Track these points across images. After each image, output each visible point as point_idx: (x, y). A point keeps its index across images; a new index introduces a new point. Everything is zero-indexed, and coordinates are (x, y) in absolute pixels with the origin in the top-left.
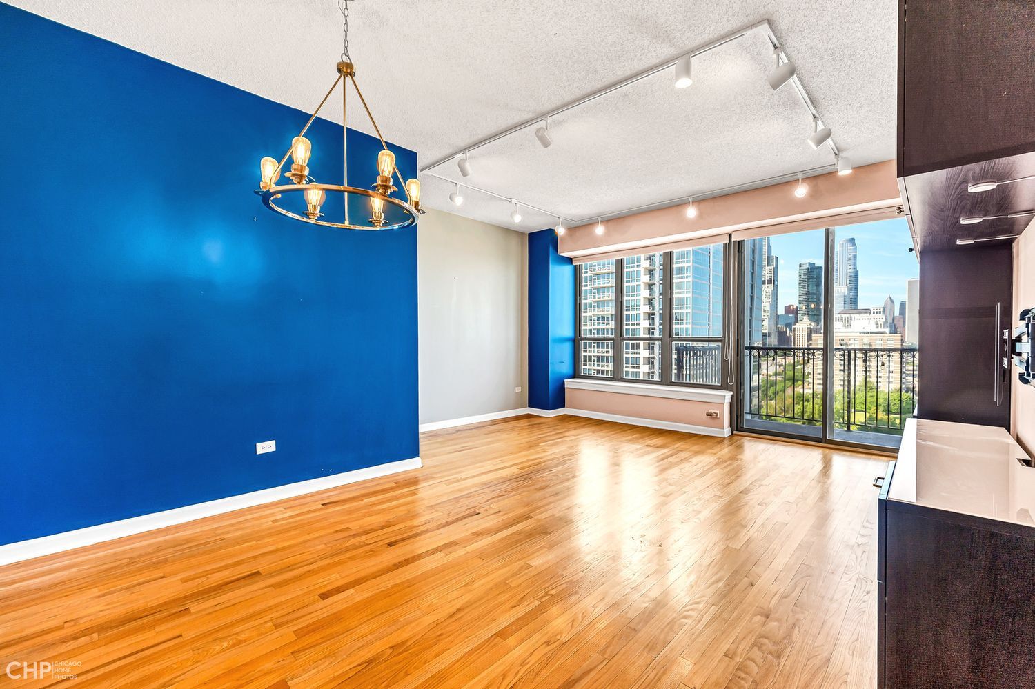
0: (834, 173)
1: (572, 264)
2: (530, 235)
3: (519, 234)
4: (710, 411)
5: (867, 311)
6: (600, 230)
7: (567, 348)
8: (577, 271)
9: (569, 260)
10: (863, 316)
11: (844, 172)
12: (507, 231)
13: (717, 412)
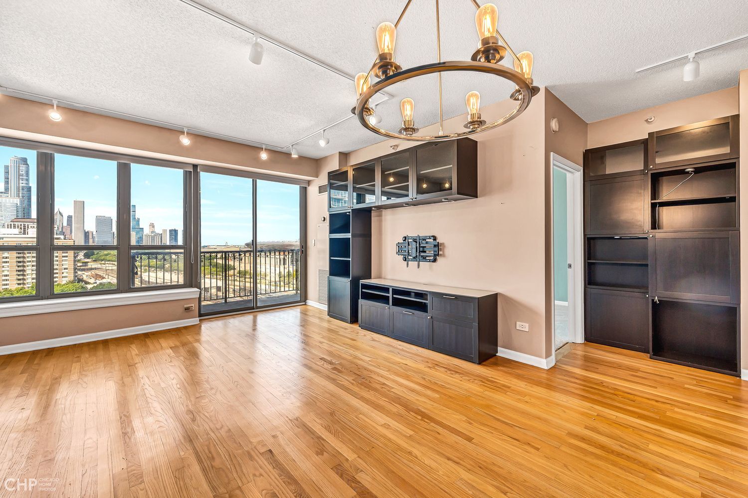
0: (288, 154)
4: (186, 306)
11: (295, 156)
13: (193, 305)
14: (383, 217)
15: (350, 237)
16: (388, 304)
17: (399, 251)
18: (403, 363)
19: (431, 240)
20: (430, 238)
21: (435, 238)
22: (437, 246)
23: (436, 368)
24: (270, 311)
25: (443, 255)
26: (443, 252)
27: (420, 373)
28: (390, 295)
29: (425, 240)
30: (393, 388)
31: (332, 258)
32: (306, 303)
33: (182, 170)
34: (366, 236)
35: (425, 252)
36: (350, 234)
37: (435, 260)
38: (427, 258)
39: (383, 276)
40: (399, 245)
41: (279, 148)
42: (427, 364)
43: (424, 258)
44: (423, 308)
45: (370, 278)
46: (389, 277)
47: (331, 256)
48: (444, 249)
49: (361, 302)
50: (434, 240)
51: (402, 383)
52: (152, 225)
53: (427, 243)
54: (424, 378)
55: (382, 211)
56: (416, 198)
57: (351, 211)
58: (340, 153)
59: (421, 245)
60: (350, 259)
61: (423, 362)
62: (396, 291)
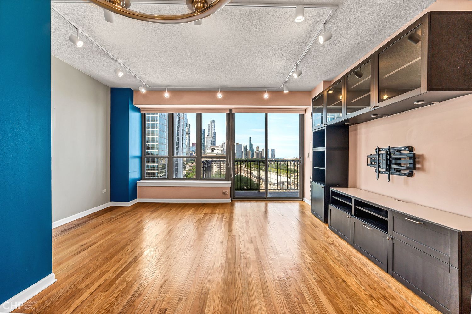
0: (281, 92)
1: (140, 112)
2: (112, 89)
3: (105, 86)
4: (224, 191)
5: (218, 147)
6: (167, 95)
7: (137, 161)
8: (143, 117)
9: (139, 110)
10: (217, 148)
11: (286, 92)
12: (96, 82)
13: (227, 191)
14: (358, 131)
15: (325, 150)
16: (351, 212)
17: (371, 163)
18: (342, 279)
19: (407, 152)
20: (405, 150)
21: (411, 149)
22: (414, 157)
23: (381, 301)
24: (275, 202)
25: (422, 169)
26: (423, 165)
27: (353, 299)
28: (353, 205)
29: (400, 151)
30: (307, 303)
31: (315, 167)
32: (303, 199)
33: (225, 114)
34: (345, 149)
35: (399, 164)
36: (325, 147)
37: (411, 174)
38: (402, 172)
39: (358, 186)
40: (371, 157)
41: (277, 89)
42: (371, 291)
43: (398, 172)
44: (383, 225)
45: (347, 186)
46: (363, 187)
47: (314, 166)
48: (423, 162)
49: (331, 207)
50: (410, 151)
51: (321, 302)
52: (258, 147)
53: (401, 154)
54: (353, 308)
55: (357, 126)
56: (377, 106)
57: (325, 127)
58: (323, 81)
59: (393, 157)
60: (325, 169)
61: (368, 287)
62: (358, 202)
